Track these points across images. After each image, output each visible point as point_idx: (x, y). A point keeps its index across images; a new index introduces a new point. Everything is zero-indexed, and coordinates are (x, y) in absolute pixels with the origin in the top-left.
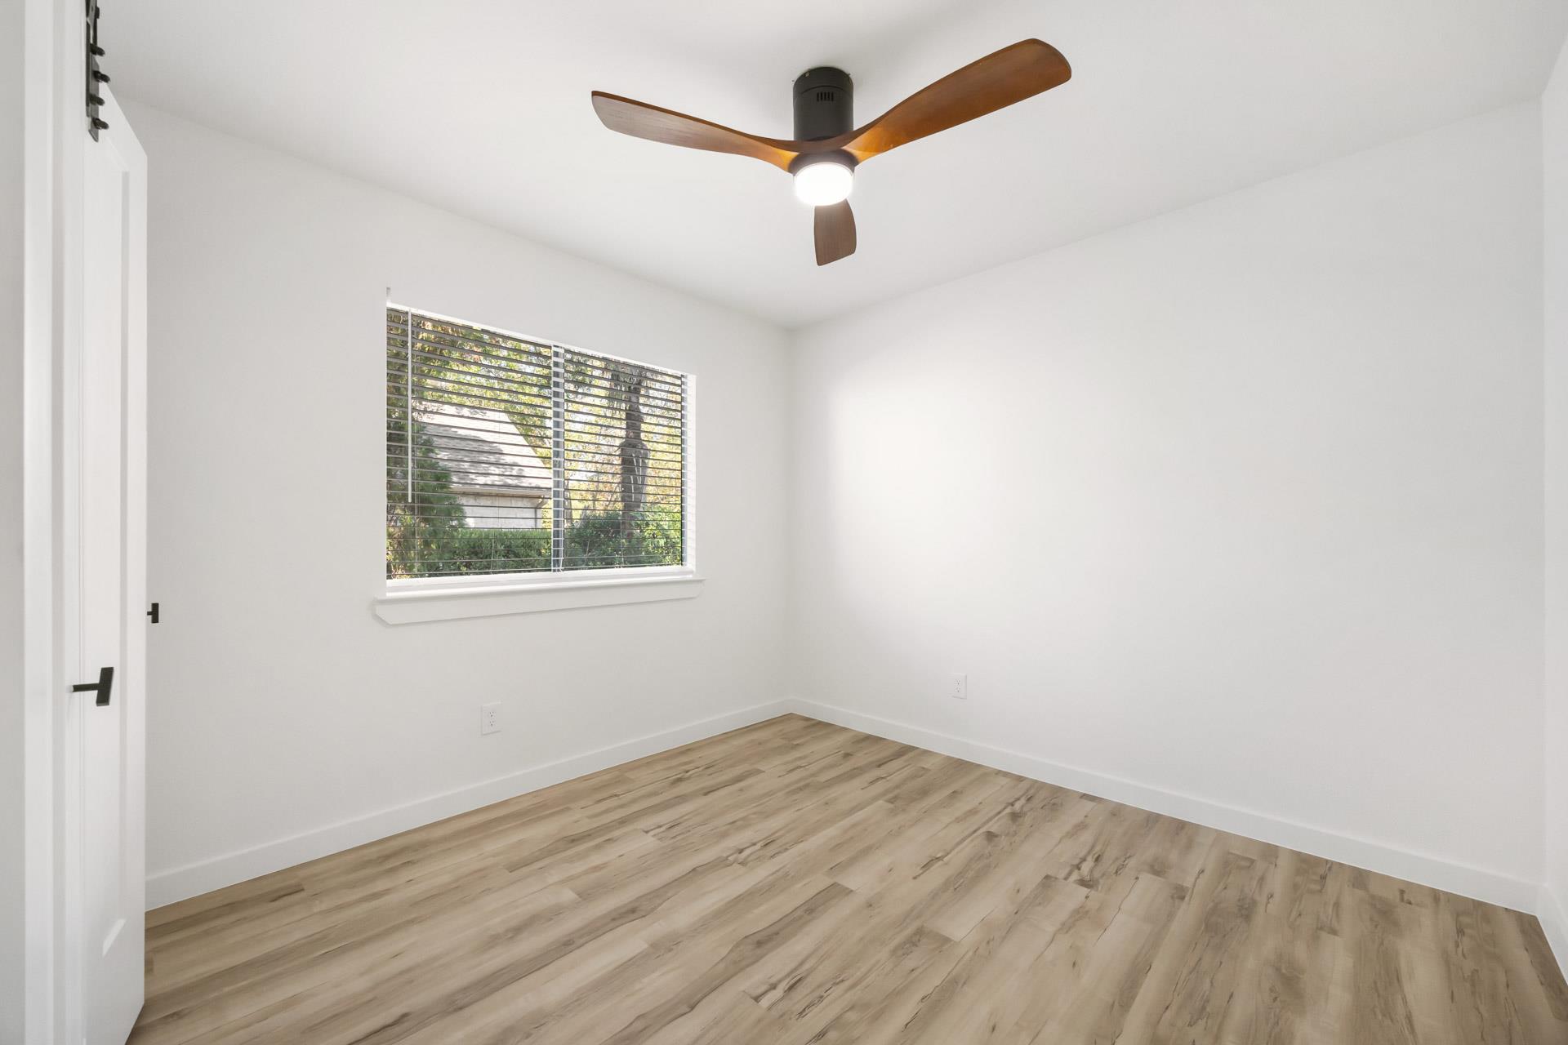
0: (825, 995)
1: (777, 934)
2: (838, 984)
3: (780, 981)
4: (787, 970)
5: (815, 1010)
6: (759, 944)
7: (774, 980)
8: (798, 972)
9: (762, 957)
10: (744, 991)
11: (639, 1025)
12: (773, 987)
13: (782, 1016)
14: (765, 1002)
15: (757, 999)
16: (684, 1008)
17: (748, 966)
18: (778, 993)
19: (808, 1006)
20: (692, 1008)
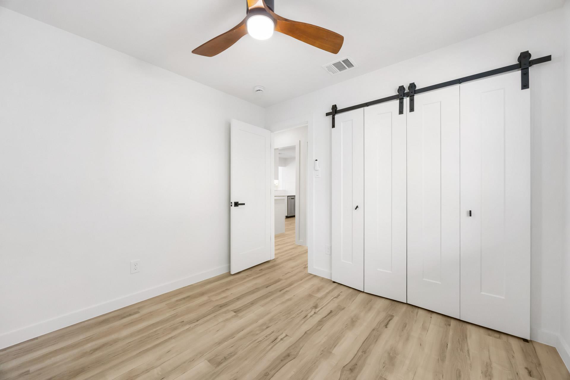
0: (265, 338)
1: (282, 360)
2: (260, 341)
3: (279, 341)
4: (277, 345)
5: (268, 333)
6: (288, 355)
7: (282, 341)
8: (273, 345)
9: (286, 350)
10: (291, 337)
11: (319, 328)
12: (282, 339)
13: (279, 331)
14: (284, 335)
15: (287, 335)
16: (308, 332)
17: (291, 346)
18: (280, 338)
19: (271, 334)
20: (306, 333)
